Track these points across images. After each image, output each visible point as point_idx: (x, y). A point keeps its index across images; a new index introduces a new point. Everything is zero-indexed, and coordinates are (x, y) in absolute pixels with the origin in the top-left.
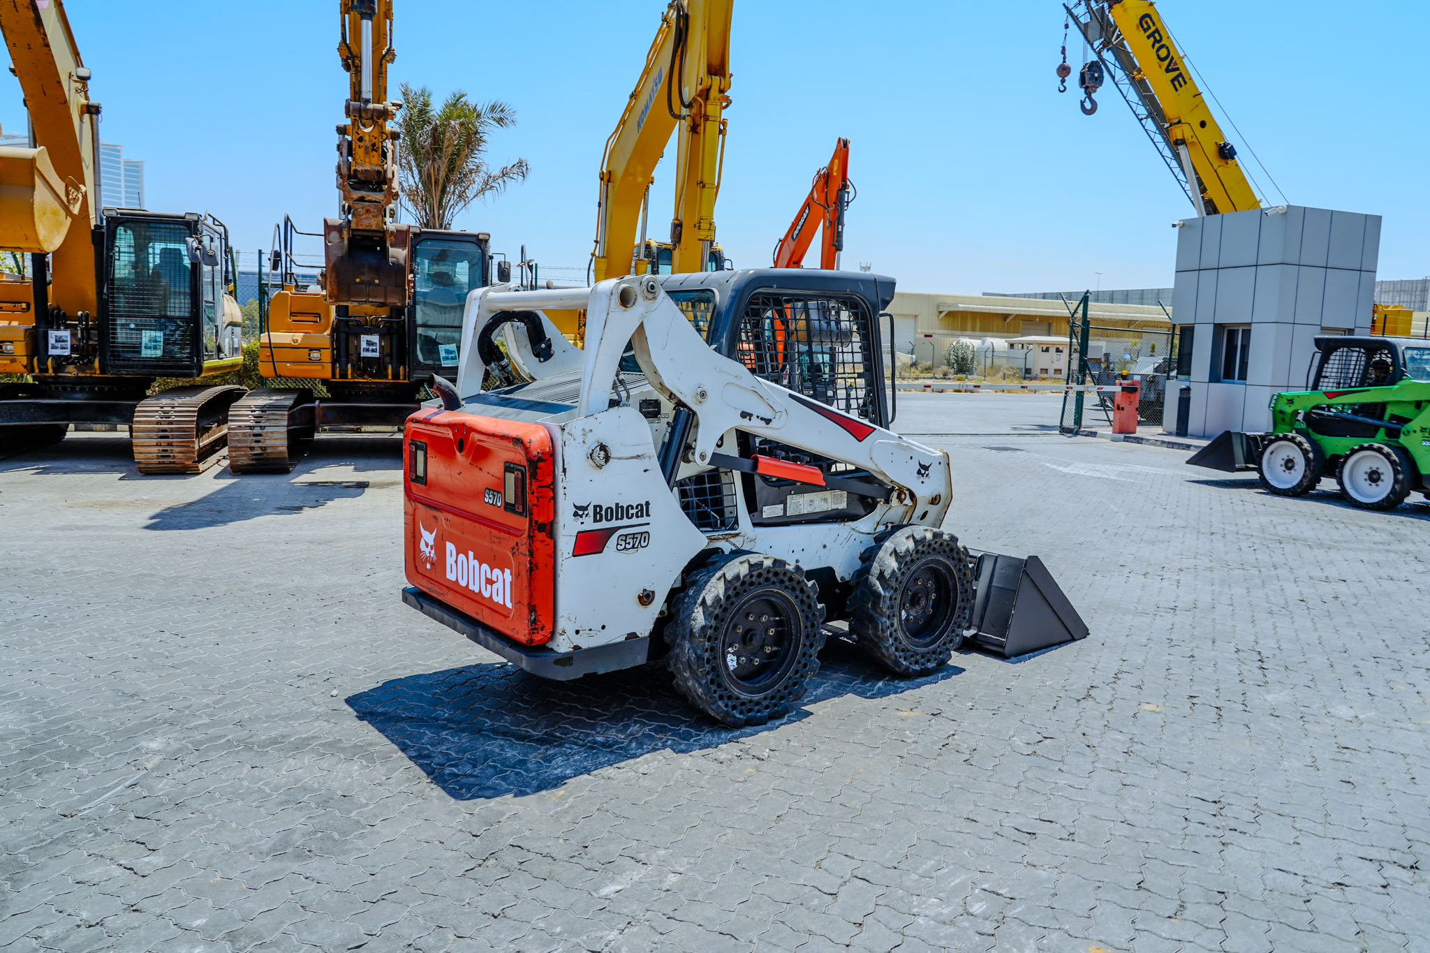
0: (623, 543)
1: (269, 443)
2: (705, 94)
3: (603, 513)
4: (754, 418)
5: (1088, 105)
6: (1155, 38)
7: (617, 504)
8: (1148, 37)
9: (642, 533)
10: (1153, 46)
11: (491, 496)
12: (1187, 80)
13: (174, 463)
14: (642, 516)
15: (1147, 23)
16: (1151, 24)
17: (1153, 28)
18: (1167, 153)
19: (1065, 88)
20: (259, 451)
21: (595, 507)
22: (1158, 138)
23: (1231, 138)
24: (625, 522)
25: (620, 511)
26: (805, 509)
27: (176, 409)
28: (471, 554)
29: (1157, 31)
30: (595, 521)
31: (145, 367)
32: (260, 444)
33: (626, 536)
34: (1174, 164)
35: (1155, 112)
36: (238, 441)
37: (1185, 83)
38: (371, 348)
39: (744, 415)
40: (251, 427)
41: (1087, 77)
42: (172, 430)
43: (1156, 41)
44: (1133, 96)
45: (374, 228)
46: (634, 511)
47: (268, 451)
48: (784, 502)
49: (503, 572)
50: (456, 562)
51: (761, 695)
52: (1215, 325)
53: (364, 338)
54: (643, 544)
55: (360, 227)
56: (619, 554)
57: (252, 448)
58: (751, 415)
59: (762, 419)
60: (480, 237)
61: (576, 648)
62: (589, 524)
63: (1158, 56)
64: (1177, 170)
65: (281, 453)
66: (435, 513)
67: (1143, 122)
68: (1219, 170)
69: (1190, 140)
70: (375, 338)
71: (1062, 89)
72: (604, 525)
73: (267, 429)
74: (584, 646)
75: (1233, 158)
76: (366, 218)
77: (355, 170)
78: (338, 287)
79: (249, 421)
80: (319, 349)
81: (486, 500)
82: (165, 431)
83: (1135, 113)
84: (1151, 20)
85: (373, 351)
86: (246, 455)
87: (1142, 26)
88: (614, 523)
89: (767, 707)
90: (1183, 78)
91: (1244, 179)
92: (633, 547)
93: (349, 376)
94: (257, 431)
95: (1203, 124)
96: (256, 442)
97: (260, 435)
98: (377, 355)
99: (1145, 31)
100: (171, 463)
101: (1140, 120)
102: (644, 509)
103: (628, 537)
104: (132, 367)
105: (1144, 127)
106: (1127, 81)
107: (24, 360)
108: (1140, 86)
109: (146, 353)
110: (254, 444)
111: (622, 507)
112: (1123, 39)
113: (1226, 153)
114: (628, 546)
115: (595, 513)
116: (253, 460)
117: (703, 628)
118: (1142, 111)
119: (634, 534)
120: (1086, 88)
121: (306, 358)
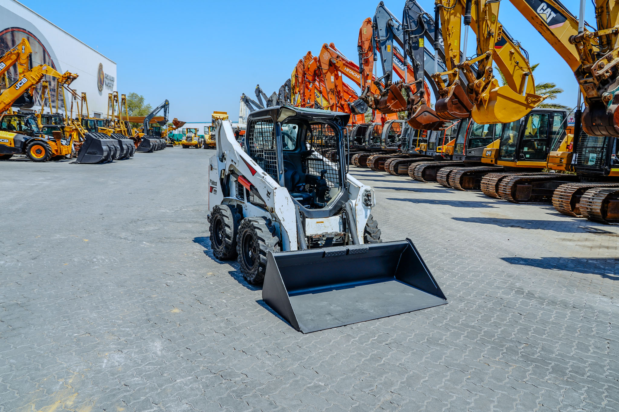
1: (593, 207)
13: (564, 210)
20: (589, 210)
27: (573, 187)
31: (587, 169)
32: (590, 207)
36: (583, 204)
40: (589, 198)
42: (564, 196)
45: (595, 96)
47: (593, 211)
55: (590, 97)
57: (587, 208)
65: (597, 212)
73: (595, 200)
76: (590, 92)
77: (584, 68)
78: (587, 129)
79: (590, 195)
82: (562, 195)
86: (585, 211)
88: (213, 186)
94: (591, 200)
96: (590, 205)
97: (592, 203)
104: (583, 169)
107: (565, 165)
109: (590, 163)
110: (588, 207)
116: (589, 214)
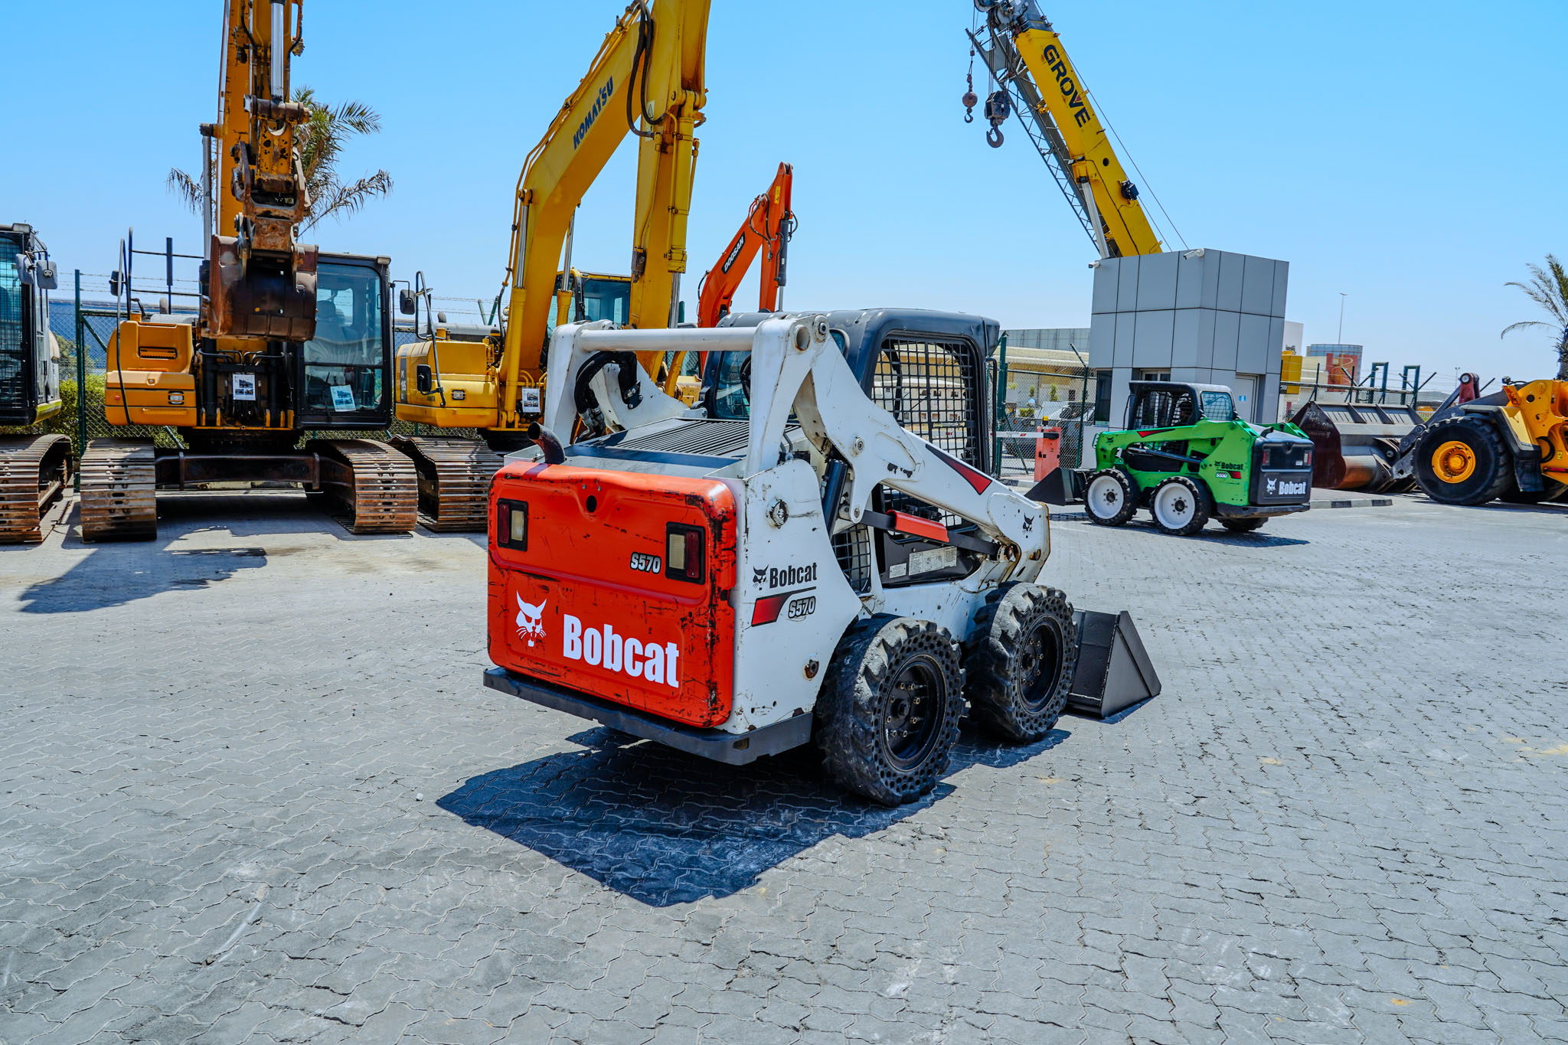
0: (794, 609)
1: (133, 504)
2: (678, 110)
3: (778, 577)
4: (898, 470)
5: (994, 138)
6: (1059, 70)
7: (790, 567)
8: (1053, 69)
9: (809, 598)
10: (1058, 79)
11: (644, 562)
12: (1090, 115)
13: (10, 530)
14: (810, 580)
15: (1051, 54)
16: (1056, 57)
17: (1057, 61)
18: (1069, 190)
19: (972, 119)
20: (121, 514)
21: (772, 570)
22: (1060, 174)
23: (1134, 179)
24: (797, 586)
25: (791, 575)
26: (924, 568)
27: (11, 464)
28: (608, 628)
29: (1061, 63)
30: (772, 586)
32: (123, 506)
33: (796, 601)
34: (1076, 202)
35: (1058, 148)
36: (95, 502)
37: (1089, 119)
38: (245, 389)
39: (892, 467)
40: (110, 486)
41: (994, 108)
43: (1060, 74)
44: (1036, 130)
45: (280, 248)
46: (802, 575)
47: (133, 513)
48: (907, 561)
49: (664, 647)
50: (582, 638)
51: (913, 770)
52: (1133, 369)
53: (237, 378)
54: (810, 610)
55: (263, 248)
56: (790, 622)
57: (112, 511)
58: (896, 467)
59: (905, 471)
60: (379, 261)
61: (752, 728)
62: (767, 591)
63: (1062, 89)
64: (1079, 209)
65: (148, 515)
66: (544, 582)
67: (1046, 157)
68: (1121, 210)
69: (1094, 178)
70: (250, 378)
71: (968, 118)
72: (779, 590)
73: (130, 488)
74: (758, 726)
75: (1135, 199)
76: (271, 237)
77: (261, 181)
78: (233, 317)
79: (107, 477)
80: (181, 391)
81: (634, 566)
83: (1037, 147)
84: (1056, 52)
85: (248, 393)
86: (104, 519)
87: (1047, 58)
88: (787, 588)
89: (918, 783)
90: (1086, 113)
91: (1145, 219)
92: (802, 615)
93: (218, 424)
94: (118, 489)
95: (1106, 162)
96: (118, 503)
97: (122, 495)
98: (253, 397)
99: (1050, 62)
100: (5, 530)
101: (1043, 155)
102: (811, 572)
103: (799, 603)
105: (1046, 162)
106: (1030, 114)
108: (1042, 119)
110: (114, 506)
111: (794, 570)
112: (1027, 70)
113: (1128, 192)
114: (798, 613)
115: (772, 577)
116: (112, 524)
117: (871, 700)
118: (1045, 145)
119: (803, 599)
120: (992, 120)
121: (165, 402)
